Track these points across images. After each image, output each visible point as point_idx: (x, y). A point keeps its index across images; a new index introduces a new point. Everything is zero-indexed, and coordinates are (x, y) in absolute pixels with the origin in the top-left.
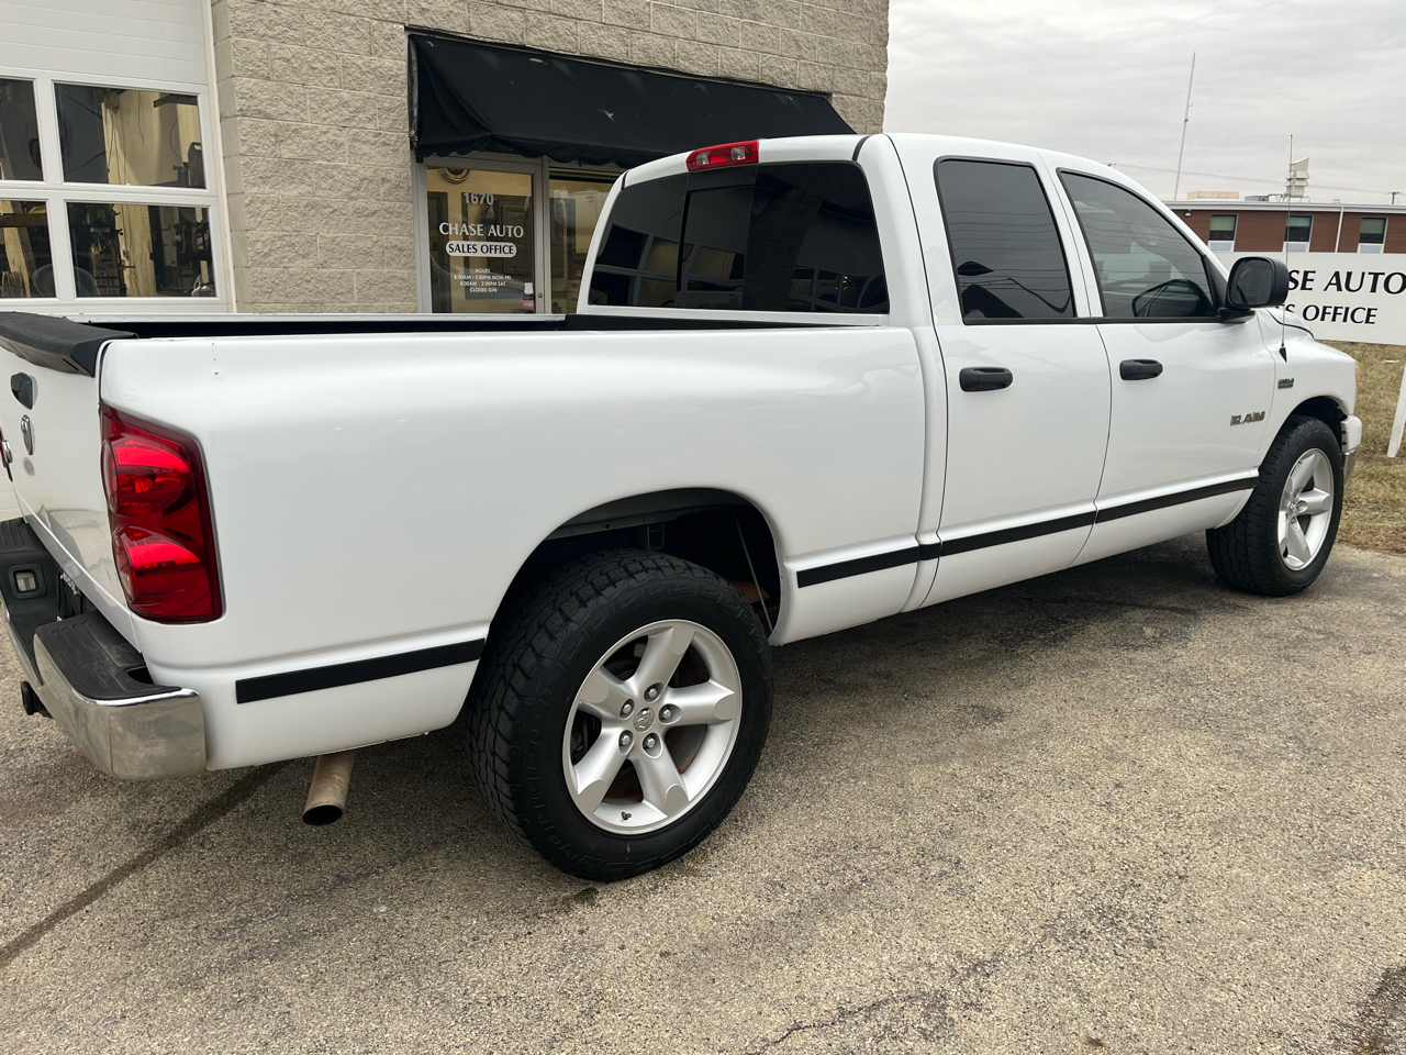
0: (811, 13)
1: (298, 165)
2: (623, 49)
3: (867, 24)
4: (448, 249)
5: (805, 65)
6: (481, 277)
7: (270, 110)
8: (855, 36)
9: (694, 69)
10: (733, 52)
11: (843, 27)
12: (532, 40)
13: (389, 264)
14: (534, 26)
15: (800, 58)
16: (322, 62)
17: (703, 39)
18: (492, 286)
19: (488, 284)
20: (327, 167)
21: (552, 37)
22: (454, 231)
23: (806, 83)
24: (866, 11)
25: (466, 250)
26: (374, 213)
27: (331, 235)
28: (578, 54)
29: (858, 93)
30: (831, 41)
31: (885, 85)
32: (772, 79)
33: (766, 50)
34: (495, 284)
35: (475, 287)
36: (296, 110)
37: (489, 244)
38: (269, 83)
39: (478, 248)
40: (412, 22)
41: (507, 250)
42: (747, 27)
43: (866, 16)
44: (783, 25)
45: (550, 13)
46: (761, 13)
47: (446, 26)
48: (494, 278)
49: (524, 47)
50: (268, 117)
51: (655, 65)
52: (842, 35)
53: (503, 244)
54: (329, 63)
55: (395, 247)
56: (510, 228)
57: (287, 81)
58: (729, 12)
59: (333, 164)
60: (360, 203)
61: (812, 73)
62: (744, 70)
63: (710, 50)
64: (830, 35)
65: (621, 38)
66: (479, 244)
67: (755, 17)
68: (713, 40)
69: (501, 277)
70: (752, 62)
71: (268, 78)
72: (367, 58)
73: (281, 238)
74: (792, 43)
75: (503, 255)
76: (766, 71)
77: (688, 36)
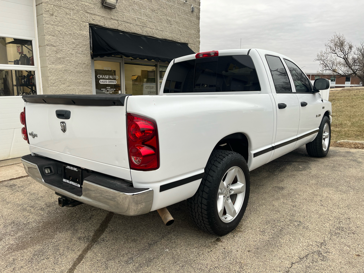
0: (183, 24)
1: (62, 59)
2: (141, 31)
3: (195, 27)
4: (100, 82)
5: (182, 36)
6: (108, 89)
7: (55, 44)
8: (193, 30)
9: (158, 37)
10: (166, 33)
11: (190, 28)
12: (120, 28)
13: (86, 86)
14: (120, 25)
15: (181, 35)
16: (68, 32)
17: (160, 29)
18: (111, 92)
19: (110, 91)
20: (69, 60)
21: (125, 28)
22: (101, 77)
23: (183, 41)
24: (195, 24)
25: (104, 82)
26: (81, 72)
27: (71, 78)
28: (131, 32)
29: (194, 44)
30: (188, 31)
31: (200, 42)
32: (175, 40)
33: (174, 33)
34: (111, 91)
35: (106, 92)
36: (62, 45)
37: (110, 80)
38: (54, 37)
39: (107, 82)
40: (91, 22)
41: (114, 82)
42: (169, 27)
43: (195, 25)
44: (177, 27)
45: (124, 21)
46: (172, 24)
47: (99, 24)
48: (111, 89)
49: (118, 30)
50: (54, 46)
51: (149, 35)
52: (190, 30)
53: (113, 81)
54: (69, 32)
55: (87, 81)
56: (115, 76)
57: (59, 37)
58: (165, 23)
59: (71, 59)
60: (78, 70)
61: (184, 38)
62: (169, 37)
63: (161, 32)
64: (187, 29)
65: (141, 28)
66: (107, 81)
67: (171, 24)
68: (162, 30)
69: (113, 89)
70: (171, 35)
71: (54, 36)
72: (79, 31)
73: (57, 79)
74: (179, 31)
75: (113, 83)
76: (174, 38)
77: (156, 29)
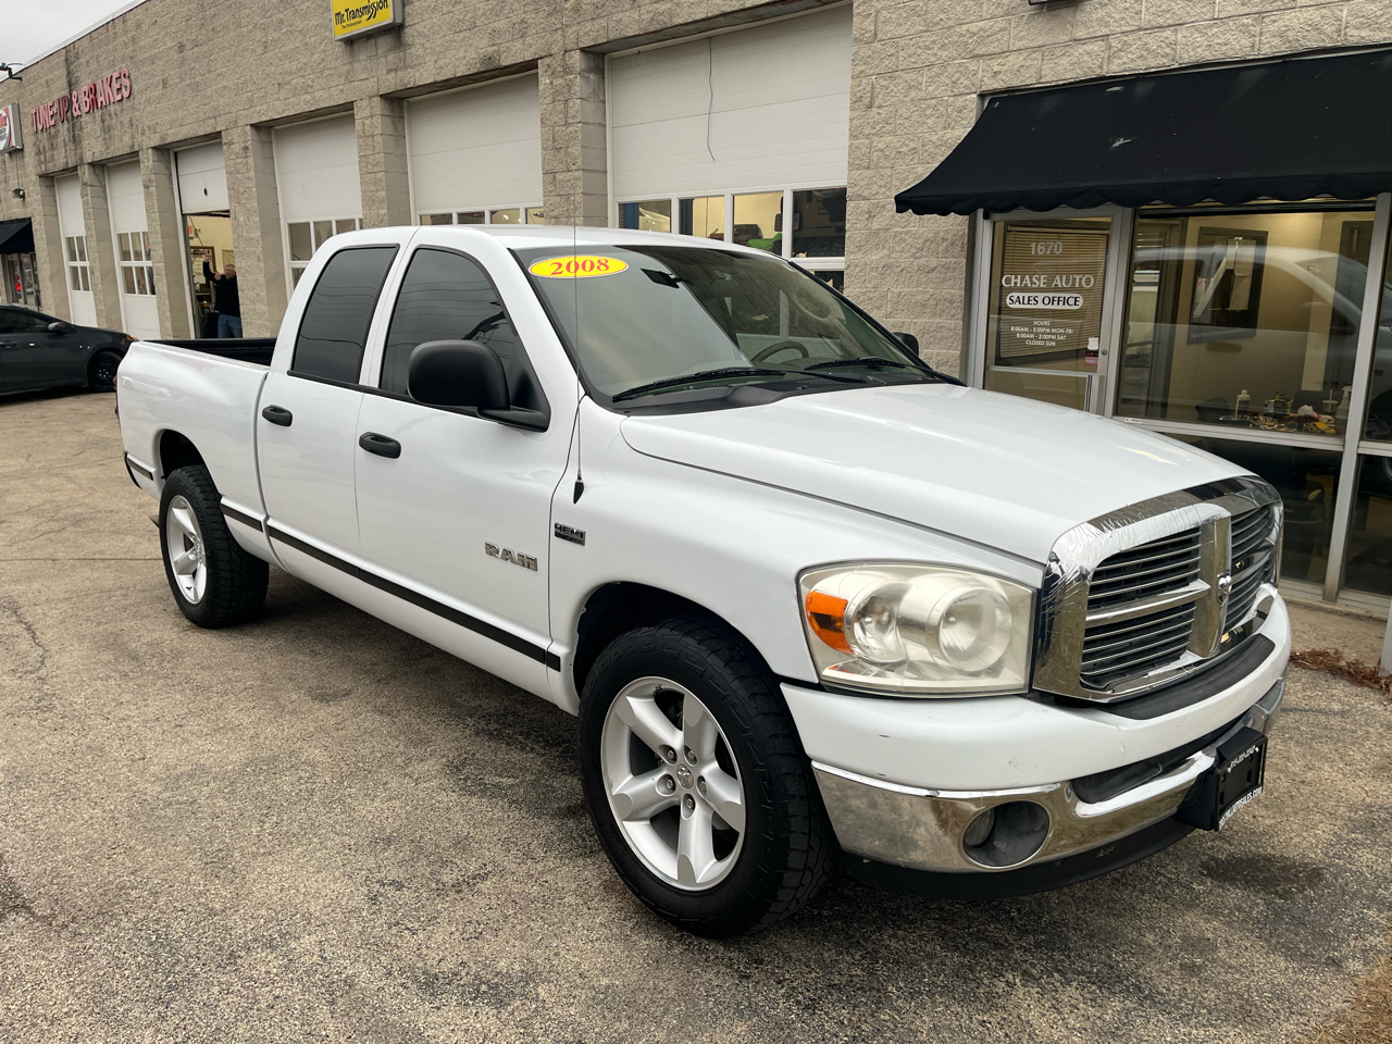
1: (882, 235)
4: (1008, 301)
6: (1040, 330)
7: (866, 193)
12: (1116, 67)
13: (940, 316)
14: (1120, 50)
16: (907, 146)
18: (1051, 340)
19: (1045, 337)
20: (901, 233)
21: (1142, 56)
22: (1016, 283)
25: (1026, 302)
26: (933, 270)
27: (899, 290)
28: (1176, 66)
34: (1054, 337)
35: (1032, 339)
36: (884, 190)
37: (1051, 295)
38: (869, 172)
39: (1040, 300)
41: (1072, 301)
45: (1139, 30)
47: (1016, 82)
48: (1053, 331)
49: (1104, 78)
50: (865, 199)
53: (1067, 295)
54: (912, 145)
55: (946, 299)
56: (1078, 277)
57: (881, 168)
59: (906, 230)
60: (923, 261)
65: (1244, 29)
66: (1040, 296)
69: (1062, 331)
71: (868, 168)
72: (941, 133)
73: (864, 294)
75: (1066, 307)
